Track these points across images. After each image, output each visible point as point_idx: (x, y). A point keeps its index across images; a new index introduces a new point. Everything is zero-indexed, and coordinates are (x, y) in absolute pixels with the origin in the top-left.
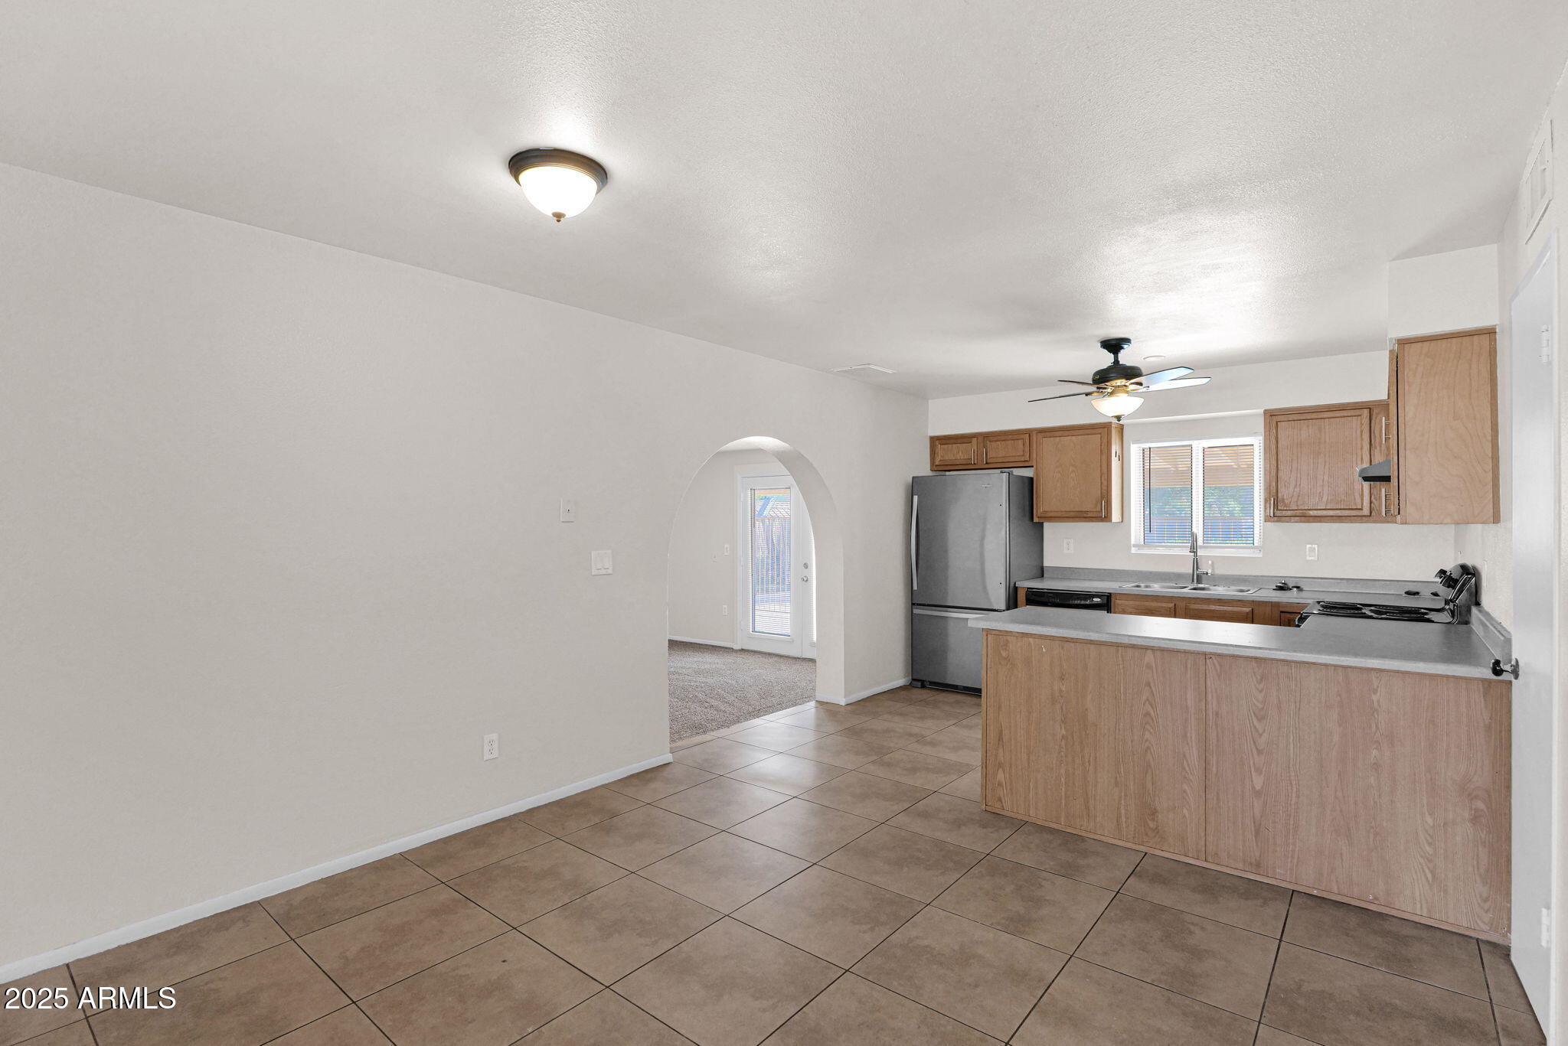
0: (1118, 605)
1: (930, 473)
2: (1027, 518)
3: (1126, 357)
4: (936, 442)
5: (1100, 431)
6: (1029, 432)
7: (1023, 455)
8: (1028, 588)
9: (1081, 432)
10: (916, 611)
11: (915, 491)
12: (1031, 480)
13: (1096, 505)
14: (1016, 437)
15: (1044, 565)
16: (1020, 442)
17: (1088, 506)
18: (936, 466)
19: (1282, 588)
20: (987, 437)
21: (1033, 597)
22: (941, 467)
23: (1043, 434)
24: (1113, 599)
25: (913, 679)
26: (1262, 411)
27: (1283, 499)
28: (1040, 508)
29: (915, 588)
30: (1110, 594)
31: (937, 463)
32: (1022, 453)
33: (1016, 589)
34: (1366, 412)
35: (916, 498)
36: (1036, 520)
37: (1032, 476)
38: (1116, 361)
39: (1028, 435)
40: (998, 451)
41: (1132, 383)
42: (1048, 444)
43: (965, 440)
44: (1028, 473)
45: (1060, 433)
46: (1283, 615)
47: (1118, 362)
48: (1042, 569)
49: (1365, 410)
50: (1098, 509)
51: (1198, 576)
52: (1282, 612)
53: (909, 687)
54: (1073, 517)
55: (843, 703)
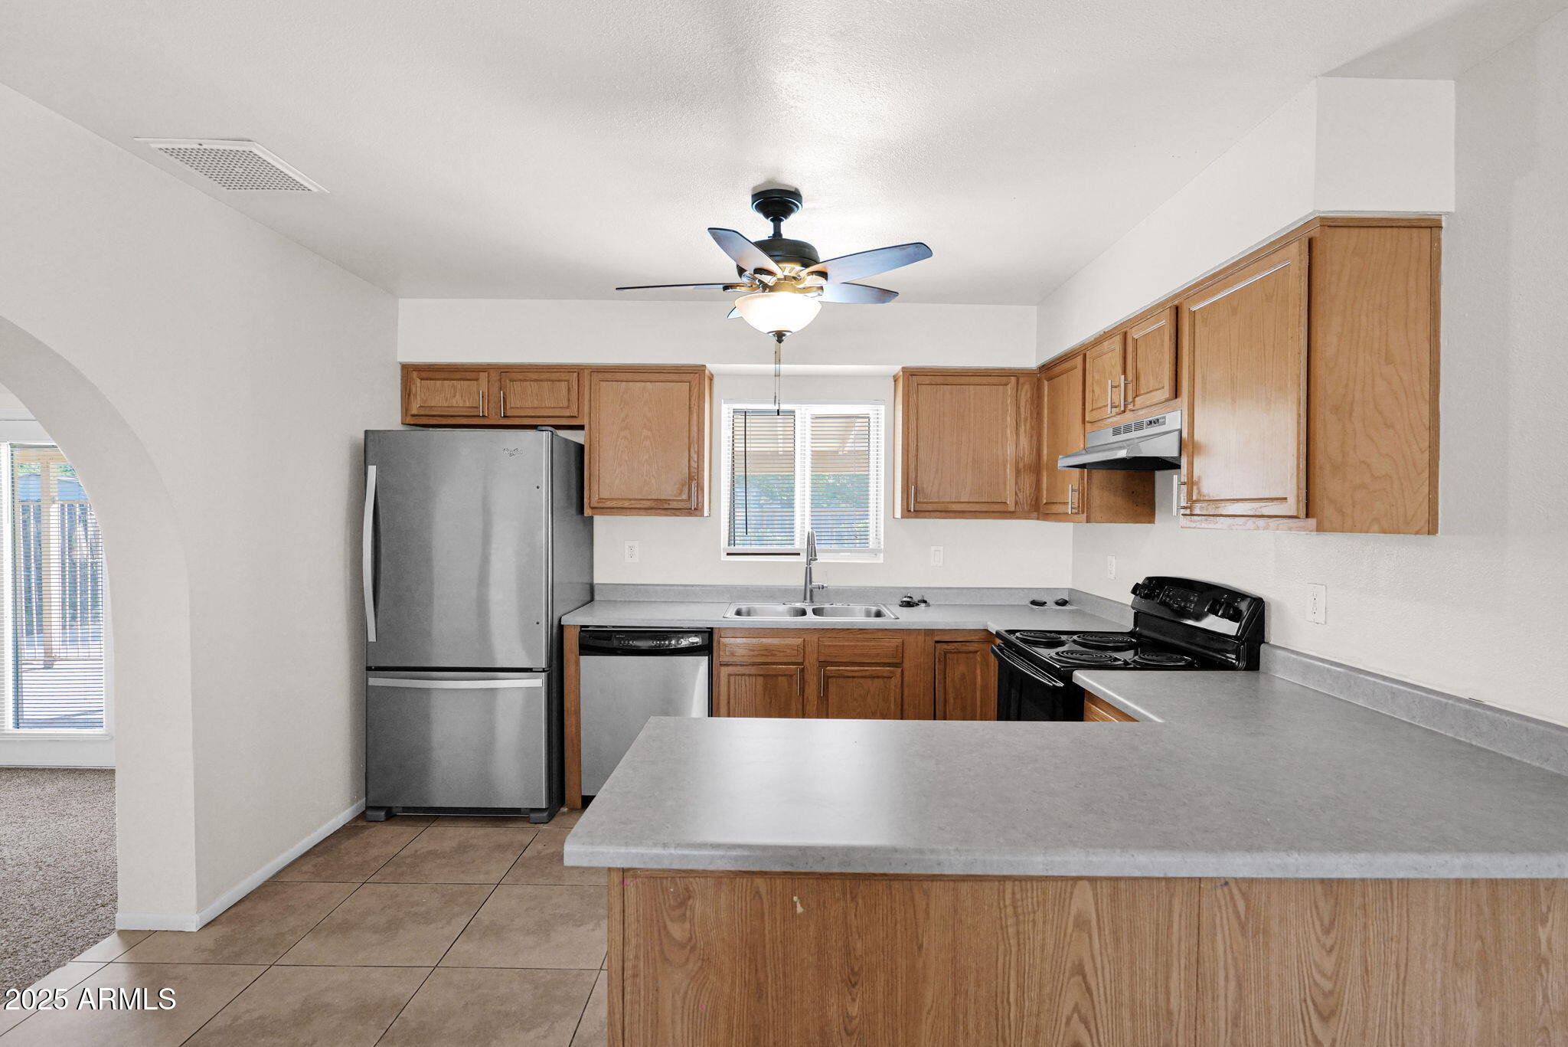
0: (725, 645)
1: (401, 428)
2: (573, 511)
3: (793, 228)
4: (414, 375)
5: (688, 377)
6: (578, 370)
7: (568, 407)
8: (582, 626)
9: (662, 377)
10: (373, 682)
11: (370, 454)
12: (581, 448)
13: (681, 491)
14: (554, 376)
15: (595, 582)
16: (564, 385)
17: (668, 490)
18: (413, 416)
19: (909, 604)
20: (505, 374)
21: (591, 642)
22: (422, 421)
23: (601, 376)
24: (715, 637)
25: (368, 808)
26: (901, 367)
27: (923, 488)
28: (592, 497)
29: (372, 638)
30: (712, 629)
31: (414, 412)
32: (565, 404)
33: (561, 628)
34: (1013, 379)
35: (372, 470)
36: (587, 512)
37: (582, 442)
38: (777, 233)
39: (576, 374)
40: (524, 399)
41: (812, 273)
42: (608, 391)
43: (468, 375)
44: (578, 437)
45: (629, 376)
46: (938, 645)
47: (780, 235)
48: (591, 588)
49: (1012, 377)
50: (685, 497)
51: (811, 591)
52: (937, 642)
53: (361, 823)
54: (645, 509)
55: (192, 923)
